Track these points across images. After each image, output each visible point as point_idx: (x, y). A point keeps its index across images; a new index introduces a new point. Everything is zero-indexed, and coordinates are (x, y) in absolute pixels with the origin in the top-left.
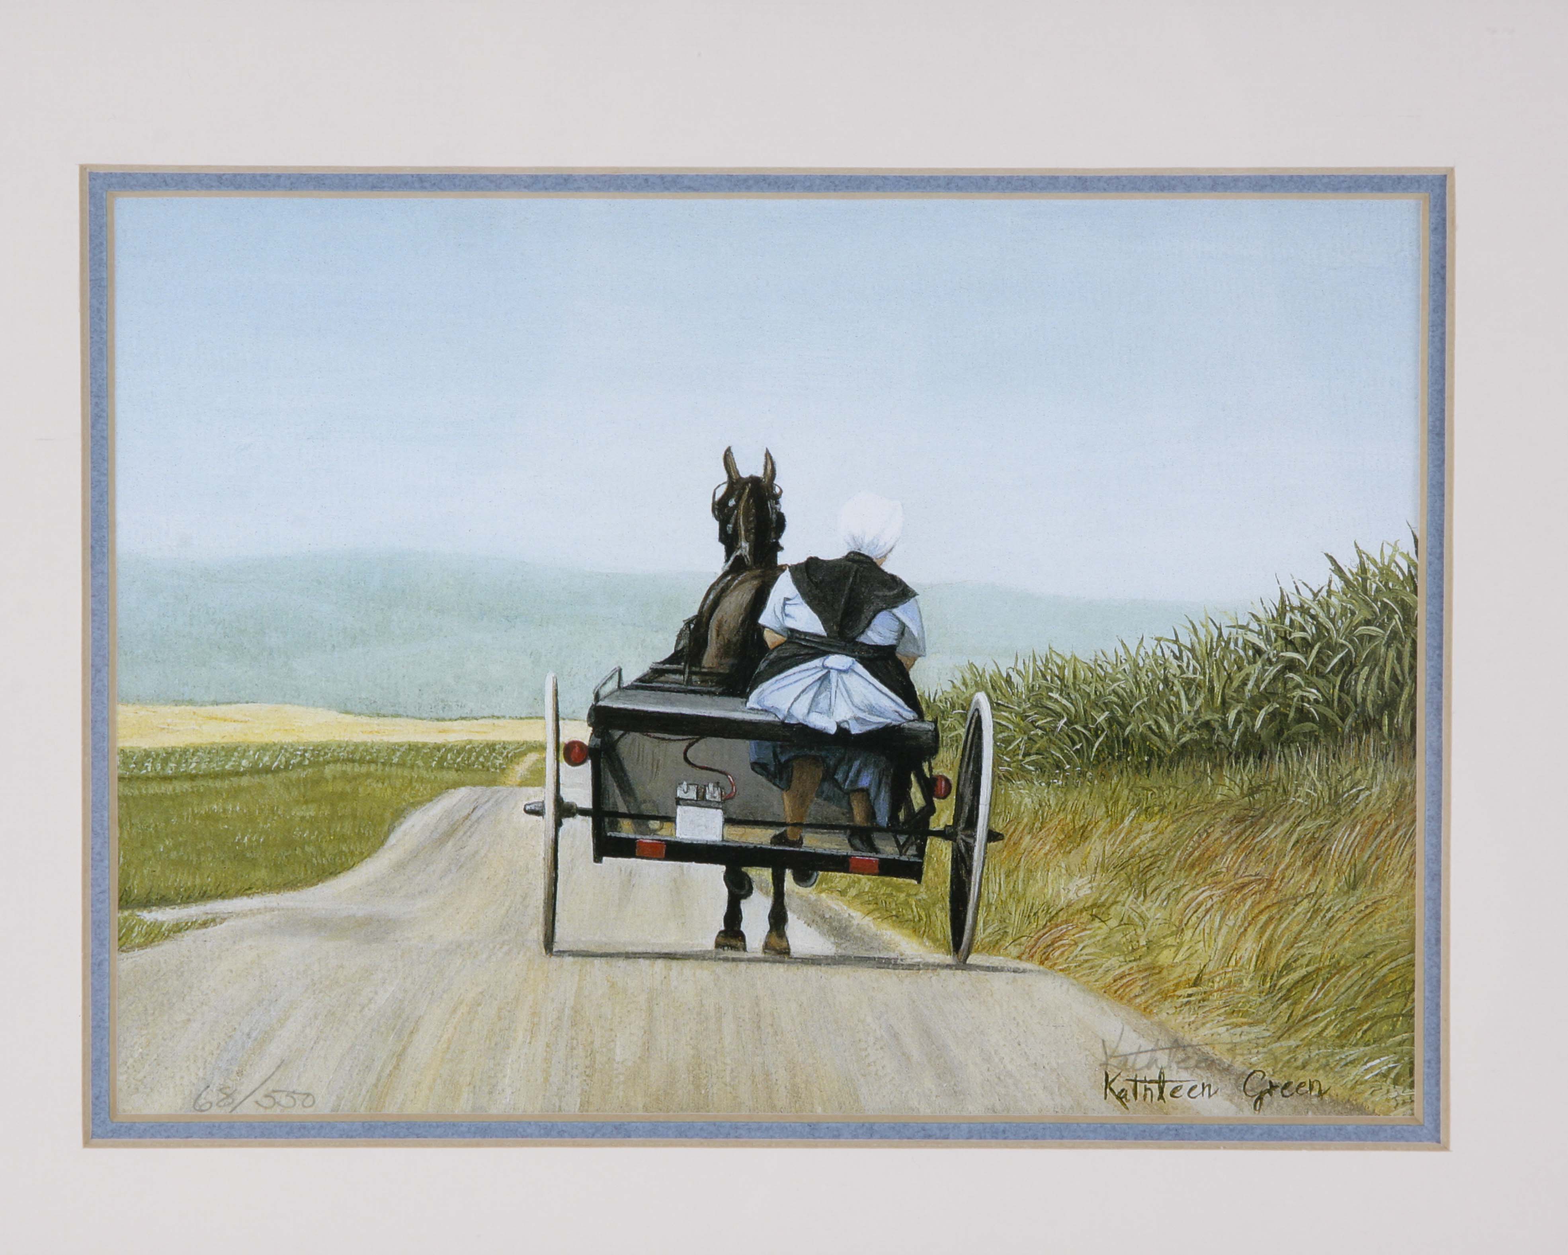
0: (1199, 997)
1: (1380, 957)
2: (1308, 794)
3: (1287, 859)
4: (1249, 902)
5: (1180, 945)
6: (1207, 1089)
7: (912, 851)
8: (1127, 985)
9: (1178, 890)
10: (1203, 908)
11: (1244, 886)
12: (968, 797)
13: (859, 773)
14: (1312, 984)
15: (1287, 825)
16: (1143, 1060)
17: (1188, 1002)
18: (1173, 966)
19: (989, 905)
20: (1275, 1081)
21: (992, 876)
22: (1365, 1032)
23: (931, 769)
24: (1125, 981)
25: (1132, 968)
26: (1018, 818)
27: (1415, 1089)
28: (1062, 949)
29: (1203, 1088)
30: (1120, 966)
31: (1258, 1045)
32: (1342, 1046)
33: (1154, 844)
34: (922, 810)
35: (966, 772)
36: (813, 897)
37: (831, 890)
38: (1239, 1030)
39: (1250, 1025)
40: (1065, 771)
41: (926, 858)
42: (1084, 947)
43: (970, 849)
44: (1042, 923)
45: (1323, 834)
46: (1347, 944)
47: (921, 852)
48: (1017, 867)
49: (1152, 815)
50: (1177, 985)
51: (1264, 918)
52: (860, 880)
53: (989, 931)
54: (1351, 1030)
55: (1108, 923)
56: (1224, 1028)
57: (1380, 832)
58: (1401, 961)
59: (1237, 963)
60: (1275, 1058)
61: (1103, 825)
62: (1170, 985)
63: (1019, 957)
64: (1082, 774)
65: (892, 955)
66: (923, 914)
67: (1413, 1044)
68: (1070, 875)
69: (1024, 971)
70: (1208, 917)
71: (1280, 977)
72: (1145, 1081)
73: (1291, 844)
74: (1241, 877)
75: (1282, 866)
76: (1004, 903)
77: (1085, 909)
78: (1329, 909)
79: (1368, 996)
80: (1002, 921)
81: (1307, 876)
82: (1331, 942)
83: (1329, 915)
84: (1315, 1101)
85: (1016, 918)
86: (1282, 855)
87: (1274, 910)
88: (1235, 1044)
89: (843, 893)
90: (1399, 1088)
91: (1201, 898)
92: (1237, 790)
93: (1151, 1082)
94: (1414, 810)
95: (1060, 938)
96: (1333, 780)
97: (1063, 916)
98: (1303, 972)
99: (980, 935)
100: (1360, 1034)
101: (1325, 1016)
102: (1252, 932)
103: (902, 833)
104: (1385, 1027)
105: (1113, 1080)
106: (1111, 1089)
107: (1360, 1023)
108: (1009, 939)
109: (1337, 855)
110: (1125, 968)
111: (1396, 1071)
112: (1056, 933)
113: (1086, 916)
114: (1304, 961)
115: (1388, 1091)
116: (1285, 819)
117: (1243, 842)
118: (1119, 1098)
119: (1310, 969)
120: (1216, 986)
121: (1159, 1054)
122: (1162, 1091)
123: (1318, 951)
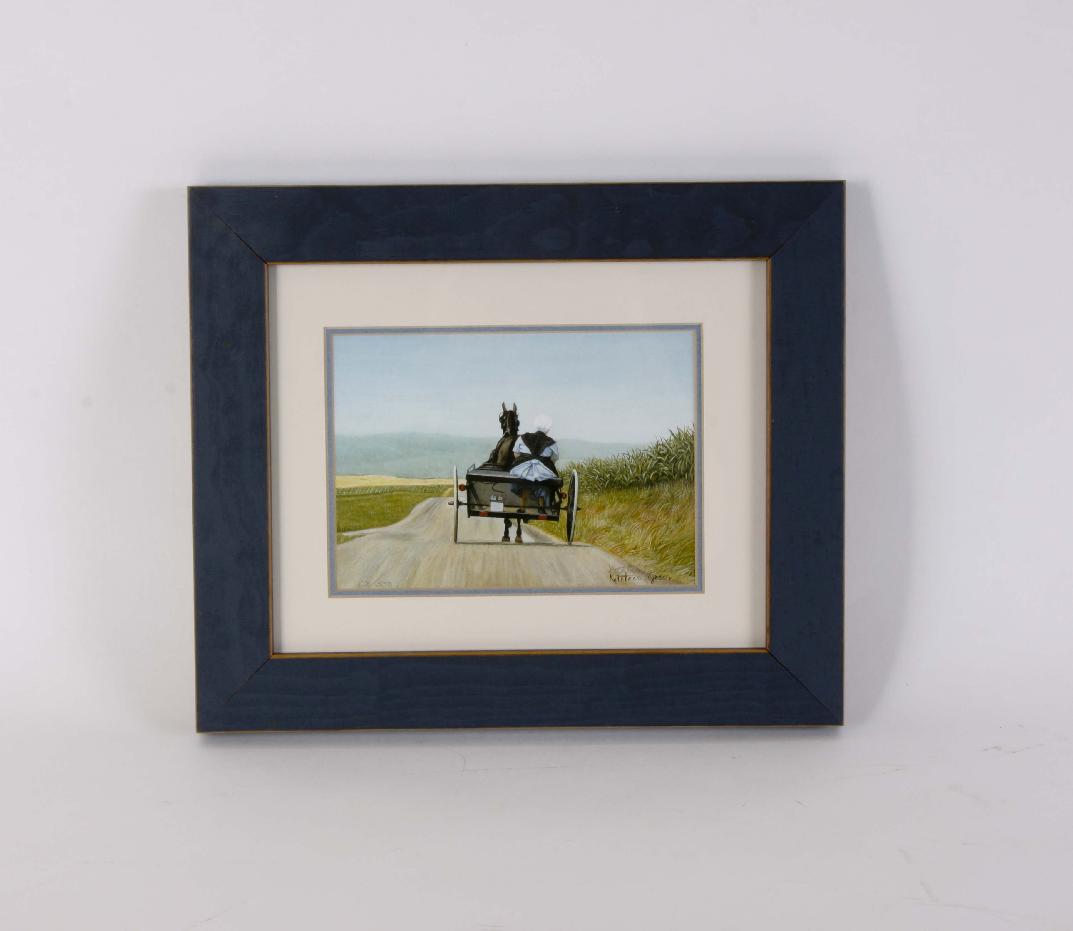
0: (636, 553)
1: (685, 541)
2: (665, 496)
3: (659, 514)
4: (649, 526)
5: (630, 538)
6: (638, 578)
7: (556, 514)
8: (616, 549)
9: (630, 523)
11: (648, 522)
12: (571, 498)
13: (541, 492)
14: (667, 548)
15: (659, 505)
16: (620, 570)
18: (628, 544)
19: (577, 528)
20: (657, 575)
21: (578, 520)
22: (682, 561)
23: (561, 491)
24: (615, 548)
25: (617, 545)
26: (585, 504)
27: (696, 577)
28: (598, 540)
29: (637, 578)
30: (614, 544)
31: (652, 566)
32: (675, 566)
33: (623, 511)
34: (558, 502)
35: (571, 491)
36: (529, 527)
37: (534, 525)
38: (647, 561)
39: (650, 560)
40: (598, 491)
41: (560, 516)
42: (604, 540)
43: (572, 513)
44: (592, 533)
45: (669, 507)
46: (676, 537)
47: (558, 514)
48: (585, 518)
49: (622, 502)
50: (630, 550)
52: (541, 522)
53: (578, 535)
54: (677, 561)
55: (611, 532)
56: (643, 561)
57: (685, 506)
58: (691, 542)
59: (646, 543)
60: (657, 569)
61: (609, 505)
62: (627, 549)
63: (586, 542)
64: (603, 492)
65: (550, 542)
66: (559, 531)
67: (695, 564)
68: (600, 520)
69: (587, 546)
70: (638, 531)
71: (658, 547)
72: (621, 576)
73: (661, 510)
74: (647, 519)
75: (658, 516)
76: (582, 528)
77: (604, 529)
78: (671, 528)
79: (682, 551)
80: (581, 532)
81: (665, 519)
82: (672, 537)
83: (671, 529)
84: (668, 581)
85: (585, 531)
86: (658, 513)
87: (656, 528)
88: (646, 565)
89: (537, 525)
90: (691, 577)
91: (636, 525)
92: (646, 495)
93: (623, 576)
94: (694, 500)
95: (597, 537)
96: (672, 493)
97: (598, 531)
98: (664, 545)
99: (575, 536)
100: (680, 562)
101: (670, 558)
102: (650, 535)
103: (553, 509)
104: (687, 560)
105: (612, 576)
106: (612, 579)
107: (680, 559)
108: (583, 538)
109: (673, 513)
110: (615, 545)
111: (690, 572)
112: (596, 535)
113: (604, 531)
114: (664, 542)
115: (688, 577)
116: (659, 503)
117: (647, 510)
118: (614, 581)
119: (666, 544)
120: (640, 549)
121: (625, 569)
122: (626, 579)
123: (668, 539)
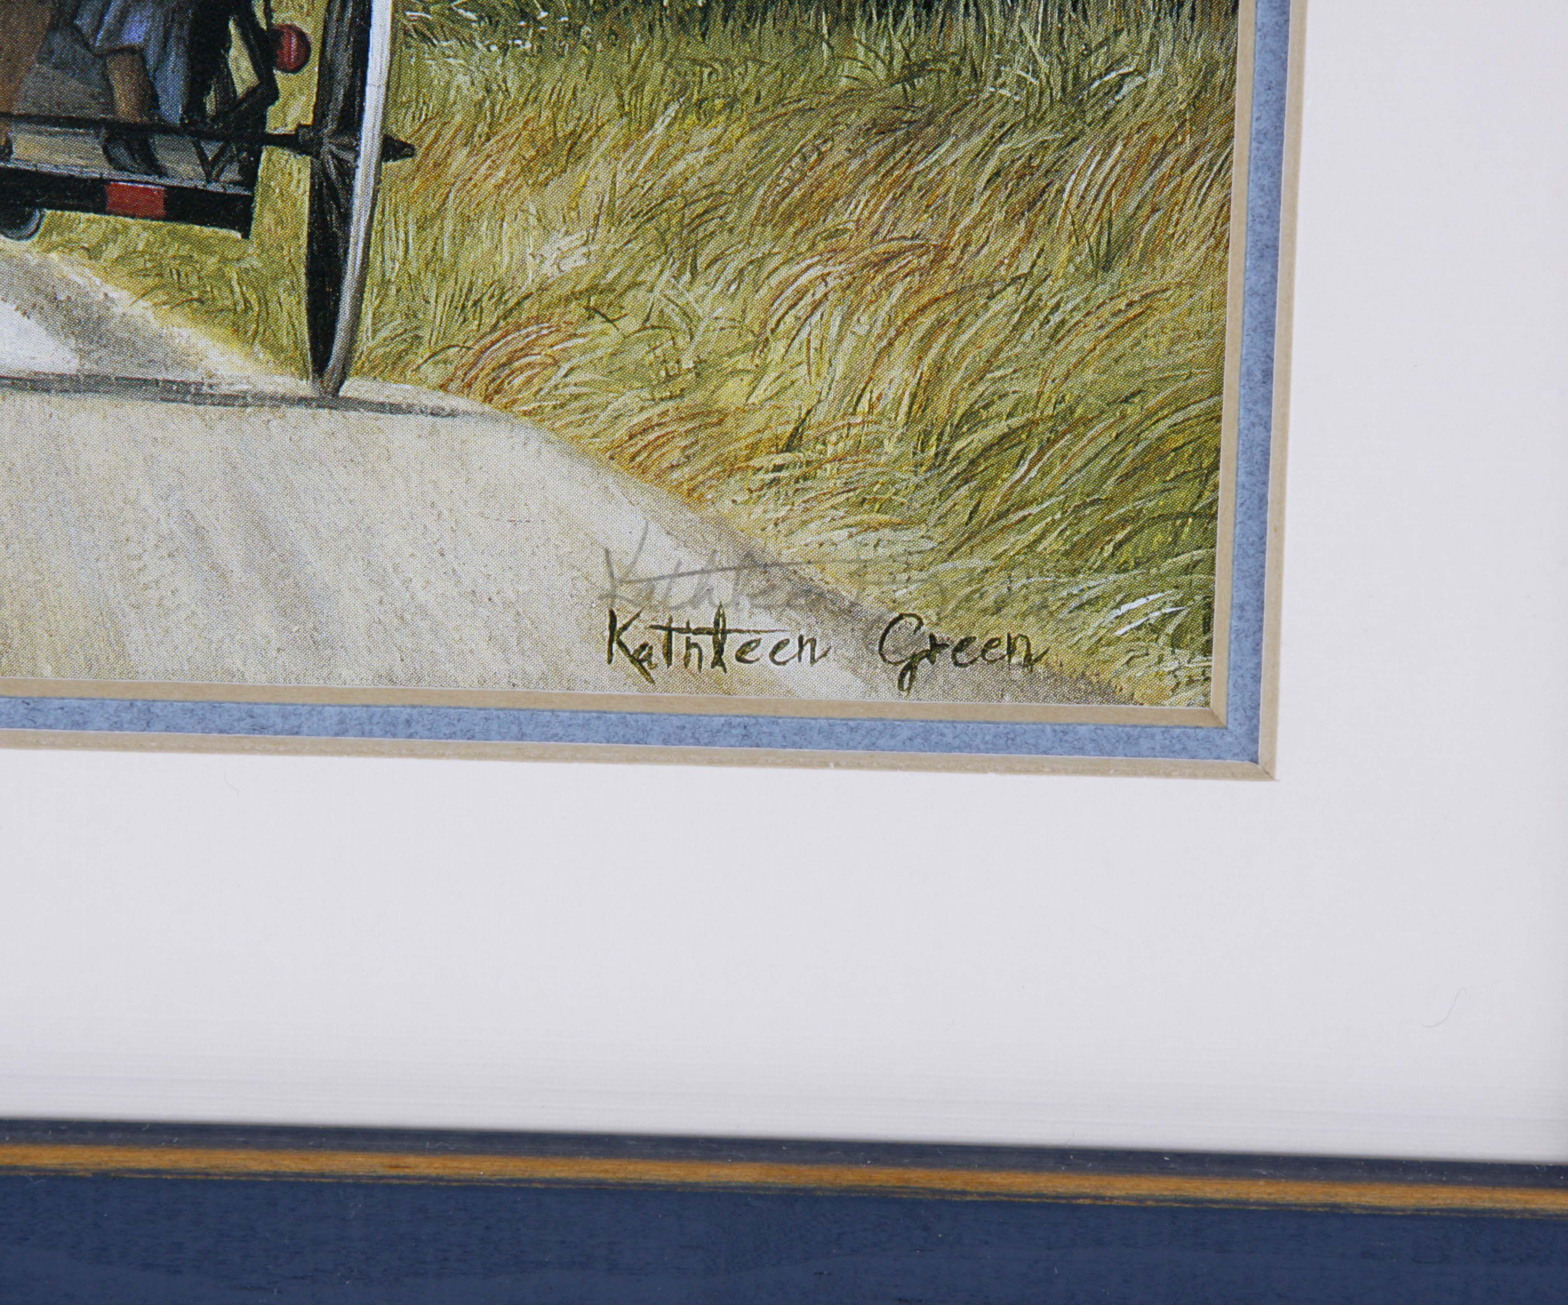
0: (797, 472)
1: (1152, 402)
2: (1020, 81)
3: (976, 208)
4: (898, 290)
5: (761, 371)
6: (808, 647)
7: (231, 173)
8: (655, 445)
9: (759, 263)
10: (808, 299)
11: (889, 257)
12: (343, 70)
13: (122, 18)
14: (1018, 450)
15: (977, 140)
16: (685, 589)
17: (775, 481)
18: (747, 410)
19: (385, 283)
20: (941, 634)
21: (390, 227)
22: (1119, 546)
23: (268, 13)
24: (651, 437)
25: (665, 413)
26: (443, 112)
27: (1214, 657)
28: (528, 373)
29: (801, 646)
30: (642, 409)
31: (908, 567)
32: (1075, 572)
33: (713, 173)
34: (251, 92)
35: (340, 20)
36: (33, 259)
37: (68, 246)
38: (872, 537)
39: (895, 527)
40: (539, 23)
41: (259, 189)
42: (572, 370)
43: (347, 173)
44: (489, 321)
45: (1049, 159)
46: (1089, 375)
47: (249, 177)
48: (441, 210)
49: (711, 115)
50: (753, 448)
51: (926, 321)
52: (126, 227)
53: (384, 333)
54: (1092, 541)
55: (620, 324)
56: (845, 533)
57: (1161, 159)
58: (1194, 410)
59: (871, 407)
60: (943, 592)
61: (613, 132)
62: (739, 447)
63: (443, 387)
64: (573, 30)
65: (192, 377)
66: (253, 299)
67: (1211, 570)
68: (547, 230)
69: (453, 414)
70: (817, 316)
71: (955, 437)
72: (688, 630)
73: (985, 177)
74: (884, 240)
75: (966, 221)
76: (414, 281)
77: (574, 296)
78: (1057, 306)
79: (1127, 476)
80: (411, 315)
81: (1013, 242)
82: (1058, 371)
83: (1055, 319)
84: (1018, 674)
85: (437, 311)
86: (965, 198)
87: (949, 306)
88: (865, 564)
89: (93, 253)
90: (1183, 655)
91: (803, 280)
92: (881, 70)
93: (698, 631)
94: (1230, 116)
95: (525, 351)
96: (1072, 54)
97: (530, 309)
98: (1002, 427)
99: (366, 342)
100: (1109, 548)
101: (1041, 515)
102: (903, 349)
103: (211, 137)
104: (1159, 537)
105: (625, 628)
106: (621, 644)
107: (1111, 529)
108: (424, 351)
109: (1075, 201)
110: (653, 412)
111: (1177, 621)
112: (517, 340)
113: (576, 310)
114: (1005, 406)
115: (1161, 659)
116: (974, 129)
117: (888, 173)
118: (636, 660)
119: (1015, 422)
120: (830, 449)
121: (715, 579)
122: (719, 651)
123: (1031, 387)
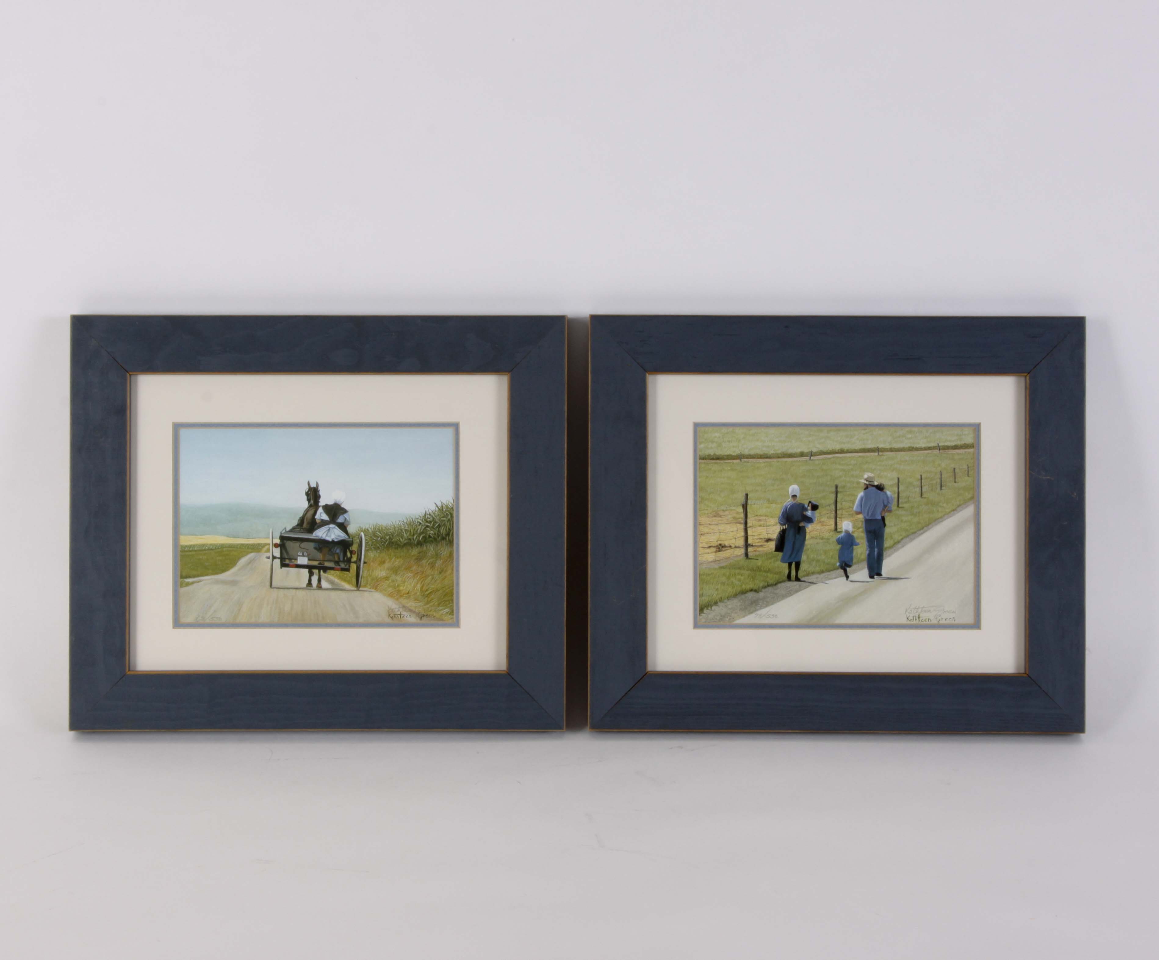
0: (408, 596)
1: (446, 588)
2: (431, 554)
3: (427, 567)
4: (418, 577)
5: (404, 586)
6: (410, 616)
7: (348, 566)
8: (394, 593)
9: (404, 574)
10: (409, 578)
11: (418, 573)
12: (359, 554)
13: (336, 550)
15: (427, 560)
16: (396, 610)
17: (406, 598)
18: (403, 590)
19: (364, 577)
20: (424, 614)
21: (365, 571)
26: (370, 559)
27: (454, 615)
28: (379, 587)
31: (421, 607)
32: (438, 607)
33: (399, 564)
34: (350, 557)
35: (359, 549)
36: (327, 576)
37: (331, 574)
40: (380, 549)
41: (351, 567)
42: (384, 586)
43: (360, 565)
45: (434, 562)
46: (439, 585)
47: (350, 566)
48: (370, 569)
49: (398, 558)
50: (404, 594)
51: (422, 580)
53: (364, 583)
54: (440, 603)
55: (389, 581)
56: (414, 603)
57: (446, 561)
58: (451, 588)
59: (416, 589)
60: (425, 609)
61: (388, 560)
62: (402, 594)
63: (370, 588)
64: (384, 549)
65: (344, 588)
66: (350, 579)
67: (453, 606)
68: (381, 571)
69: (371, 591)
70: (410, 580)
71: (425, 592)
73: (427, 564)
74: (417, 571)
75: (425, 569)
76: (367, 577)
77: (384, 578)
79: (444, 596)
80: (367, 580)
81: (431, 571)
82: (436, 585)
83: (436, 579)
84: (433, 618)
85: (370, 579)
86: (425, 566)
87: (424, 578)
88: (416, 606)
89: (333, 575)
90: (450, 615)
91: (408, 575)
92: (416, 553)
93: (398, 614)
94: (453, 557)
95: (379, 584)
96: (436, 551)
97: (380, 580)
98: (430, 591)
99: (362, 584)
100: (442, 604)
101: (435, 600)
102: (419, 583)
104: (448, 603)
105: (390, 614)
107: (442, 602)
108: (368, 585)
109: (437, 566)
110: (393, 590)
113: (384, 580)
114: (431, 589)
115: (448, 616)
117: (417, 564)
118: (391, 618)
121: (400, 609)
122: (400, 617)
123: (433, 587)
